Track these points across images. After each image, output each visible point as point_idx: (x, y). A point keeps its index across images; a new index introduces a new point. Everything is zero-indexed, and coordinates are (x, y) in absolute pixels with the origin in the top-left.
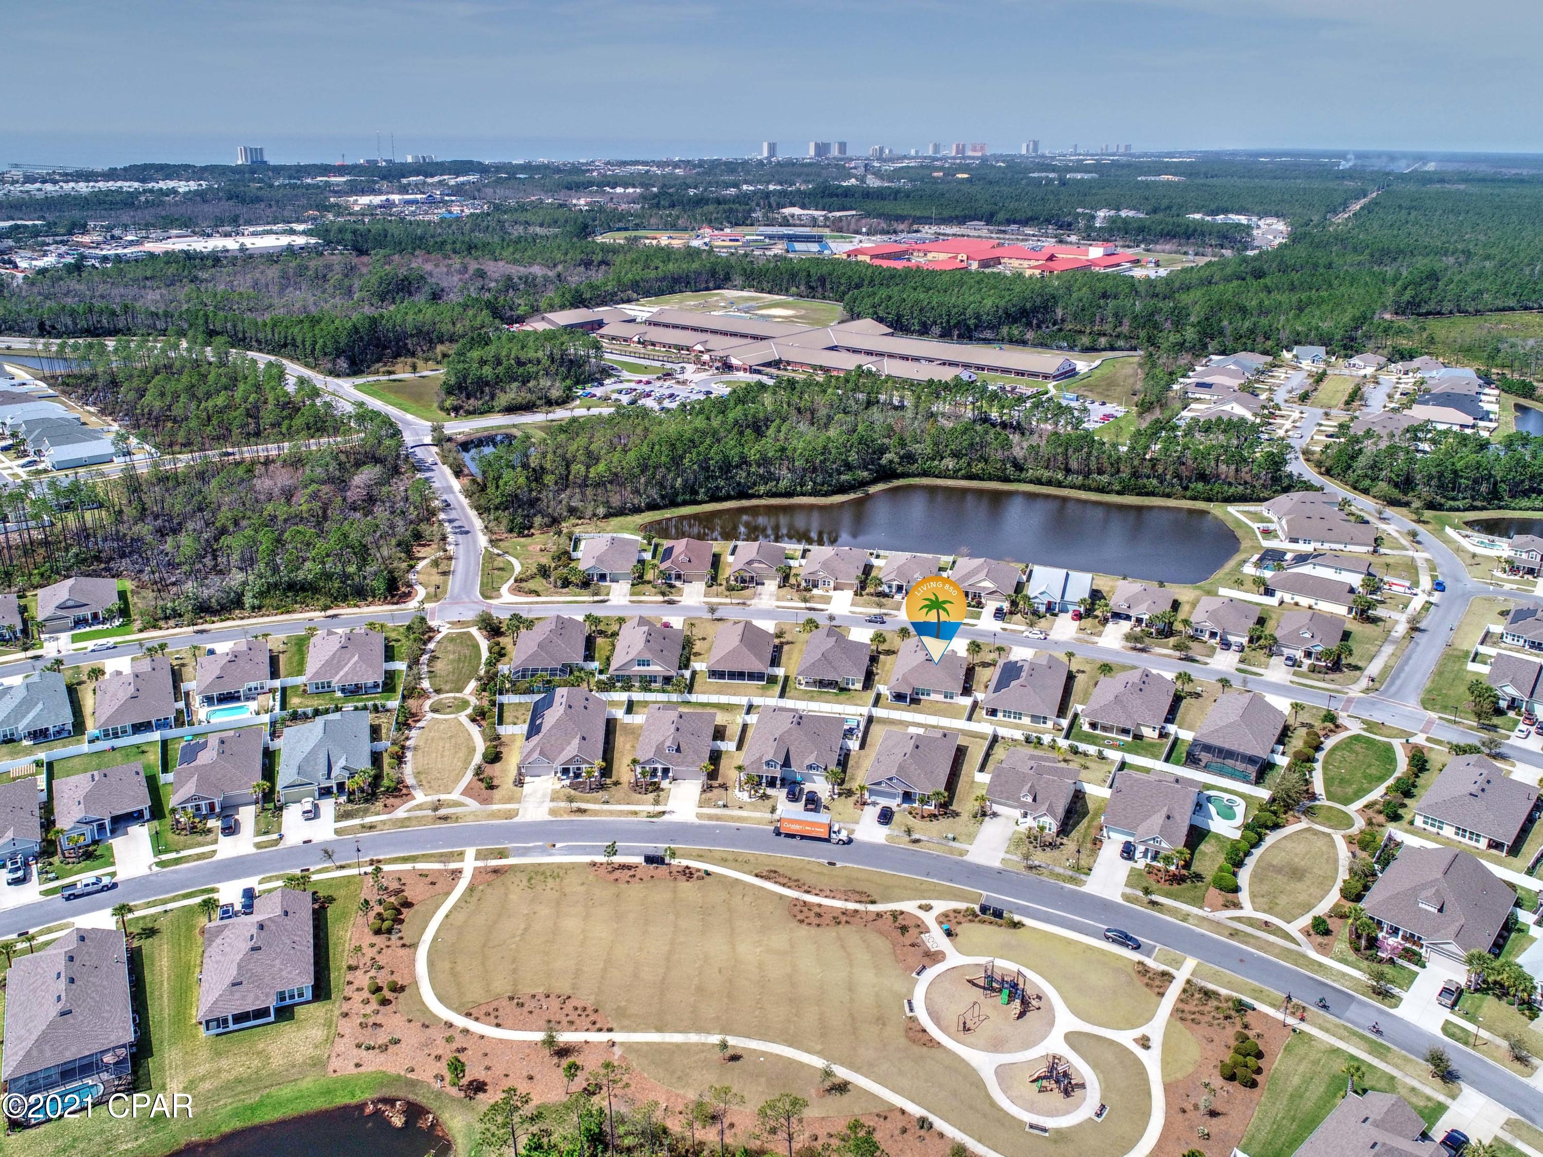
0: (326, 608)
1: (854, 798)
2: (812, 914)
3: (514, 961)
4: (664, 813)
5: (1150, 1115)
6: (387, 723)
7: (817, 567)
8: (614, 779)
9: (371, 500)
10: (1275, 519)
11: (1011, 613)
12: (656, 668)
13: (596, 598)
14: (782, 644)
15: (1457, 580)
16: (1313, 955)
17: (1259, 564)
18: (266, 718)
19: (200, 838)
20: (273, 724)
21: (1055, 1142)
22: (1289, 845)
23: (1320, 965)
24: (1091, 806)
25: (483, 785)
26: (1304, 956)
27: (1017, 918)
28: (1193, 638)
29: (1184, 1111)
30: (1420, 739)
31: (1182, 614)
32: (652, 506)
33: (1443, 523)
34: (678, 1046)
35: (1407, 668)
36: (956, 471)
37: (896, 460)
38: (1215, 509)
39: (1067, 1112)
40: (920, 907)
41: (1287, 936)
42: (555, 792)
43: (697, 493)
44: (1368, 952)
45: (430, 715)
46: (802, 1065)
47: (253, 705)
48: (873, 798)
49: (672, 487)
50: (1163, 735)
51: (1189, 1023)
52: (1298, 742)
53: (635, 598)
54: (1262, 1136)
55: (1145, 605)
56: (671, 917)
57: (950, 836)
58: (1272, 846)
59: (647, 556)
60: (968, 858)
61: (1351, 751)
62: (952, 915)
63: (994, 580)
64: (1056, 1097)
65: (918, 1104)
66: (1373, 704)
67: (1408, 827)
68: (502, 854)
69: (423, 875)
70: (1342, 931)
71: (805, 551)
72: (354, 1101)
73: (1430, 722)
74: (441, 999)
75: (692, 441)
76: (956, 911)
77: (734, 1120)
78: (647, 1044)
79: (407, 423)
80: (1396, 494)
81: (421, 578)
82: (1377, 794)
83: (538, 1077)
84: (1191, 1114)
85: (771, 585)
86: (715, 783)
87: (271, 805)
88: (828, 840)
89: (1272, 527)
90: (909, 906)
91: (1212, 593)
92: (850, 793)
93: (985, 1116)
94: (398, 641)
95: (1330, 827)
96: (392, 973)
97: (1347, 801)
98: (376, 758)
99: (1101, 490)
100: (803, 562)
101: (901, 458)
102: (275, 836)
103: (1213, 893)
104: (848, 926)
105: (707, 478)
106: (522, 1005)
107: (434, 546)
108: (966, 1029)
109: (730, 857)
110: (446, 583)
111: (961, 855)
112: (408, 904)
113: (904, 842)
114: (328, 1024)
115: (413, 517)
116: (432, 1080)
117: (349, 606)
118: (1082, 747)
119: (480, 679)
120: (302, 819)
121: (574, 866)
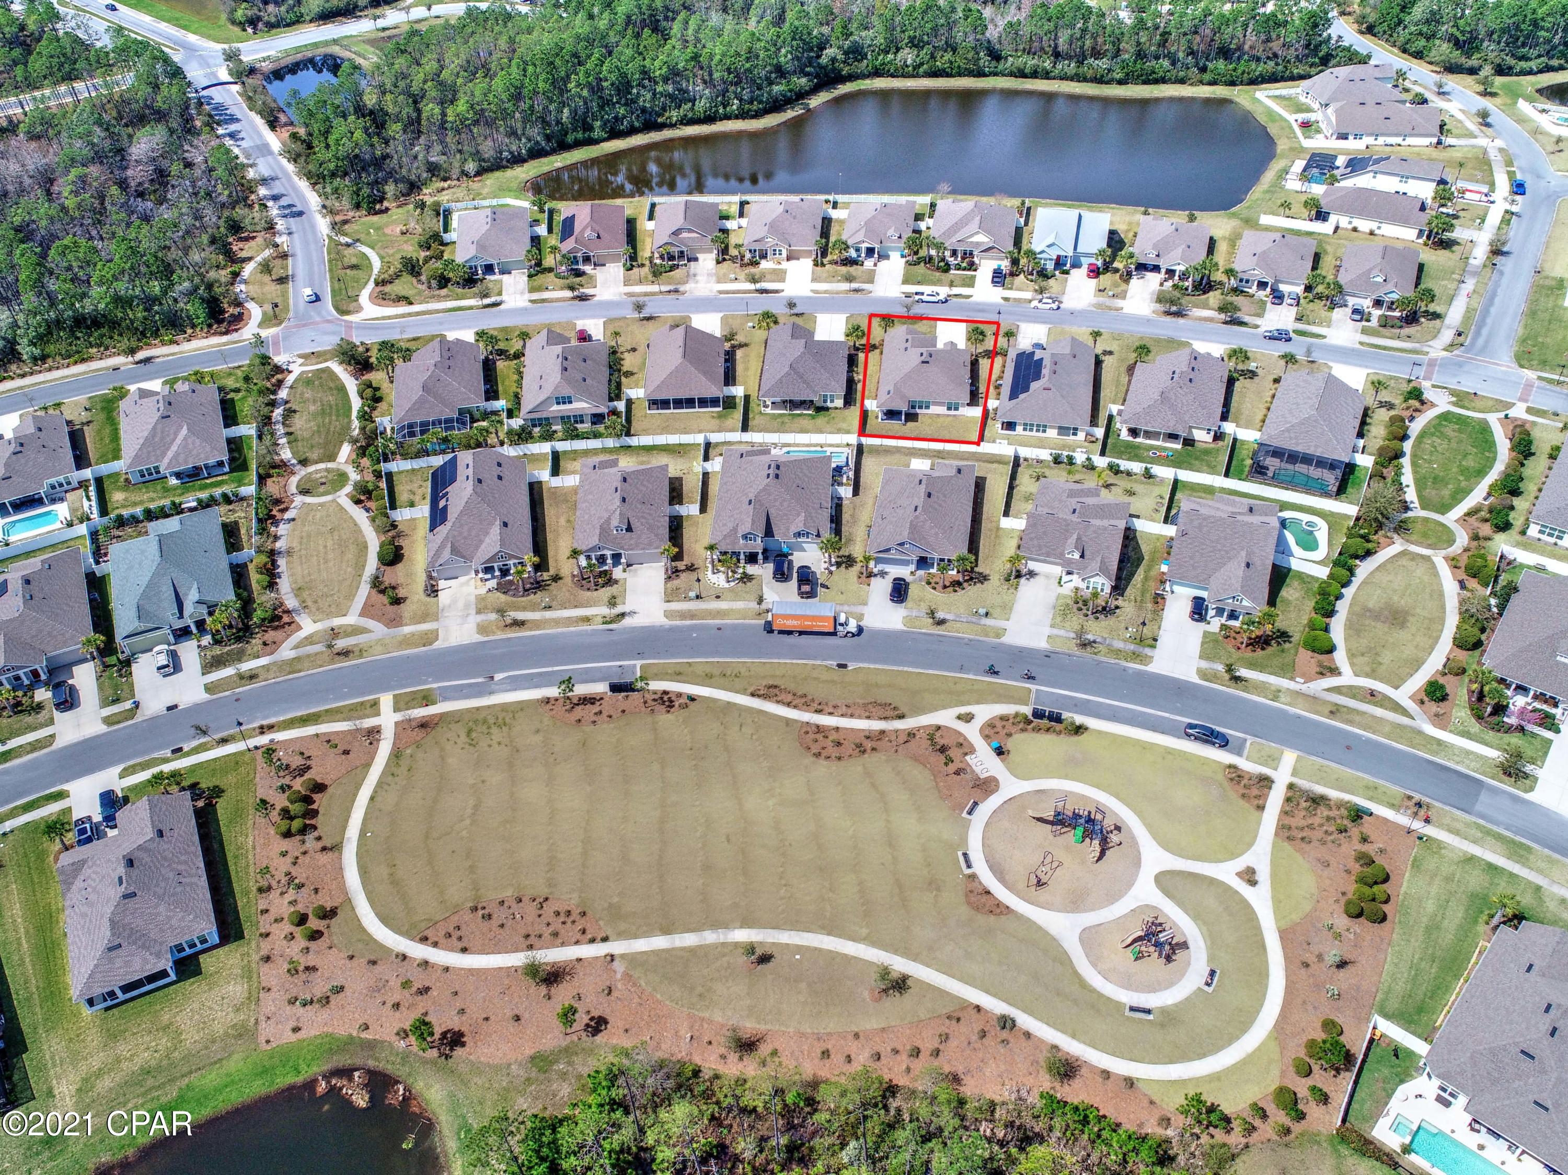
0: (132, 351)
1: (856, 568)
2: (829, 743)
3: (468, 855)
4: (623, 615)
5: (1267, 975)
6: (246, 517)
7: (761, 232)
8: (552, 572)
9: (161, 177)
10: (1316, 106)
11: (1012, 274)
12: (581, 406)
13: (487, 301)
14: (733, 347)
15: (1539, 176)
16: (1430, 730)
17: (1305, 176)
18: (82, 529)
19: (28, 719)
20: (94, 535)
21: (1162, 1026)
22: (1384, 578)
23: (1439, 742)
24: (1145, 548)
25: (385, 599)
26: (1420, 733)
27: (1079, 719)
28: (1236, 291)
29: (1307, 965)
30: (1519, 412)
31: (1220, 257)
32: (536, 153)
33: (1515, 94)
34: (692, 951)
35: (1493, 310)
36: (916, 67)
37: (840, 57)
38: (1240, 96)
39: (1170, 984)
40: (959, 717)
41: (1397, 707)
42: (480, 599)
43: (591, 128)
44: (1496, 719)
45: (299, 500)
46: (848, 959)
47: (62, 510)
48: (880, 567)
49: (558, 122)
50: (1219, 436)
51: (1298, 842)
52: (1378, 432)
53: (536, 296)
54: (1400, 987)
55: (1179, 251)
56: (656, 767)
57: (982, 611)
58: (1364, 583)
59: (542, 230)
60: (1007, 639)
61: (1443, 436)
62: (999, 724)
63: (988, 232)
64: (1155, 962)
65: (995, 995)
66: (1460, 365)
67: (1519, 538)
68: (427, 699)
69: (329, 741)
70: (1460, 692)
71: (743, 204)
72: (299, 1079)
73: (1529, 386)
74: (385, 920)
75: (575, 55)
76: (1004, 718)
77: (777, 1045)
78: (654, 952)
79: (190, 49)
80: (1456, 56)
81: (253, 290)
82: (1477, 496)
83: (526, 1016)
84: (1314, 967)
85: (707, 261)
86: (681, 565)
87: (112, 660)
88: (834, 634)
89: (1312, 117)
90: (945, 717)
91: (1251, 223)
92: (849, 561)
93: (1075, 1002)
94: (237, 390)
95: (1429, 547)
96: (316, 891)
97: (1444, 509)
98: (239, 574)
99: (1099, 80)
100: (744, 222)
101: (846, 53)
102: (128, 705)
103: (1305, 657)
104: (875, 754)
105: (601, 107)
106: (490, 916)
107: (259, 240)
108: (1040, 884)
109: (716, 672)
110: (284, 294)
111: (998, 636)
112: (320, 788)
113: (926, 627)
114: (248, 974)
115: (224, 198)
116: (394, 1038)
117: (163, 343)
118: (1124, 465)
119: (354, 441)
120: (158, 677)
121: (522, 706)
